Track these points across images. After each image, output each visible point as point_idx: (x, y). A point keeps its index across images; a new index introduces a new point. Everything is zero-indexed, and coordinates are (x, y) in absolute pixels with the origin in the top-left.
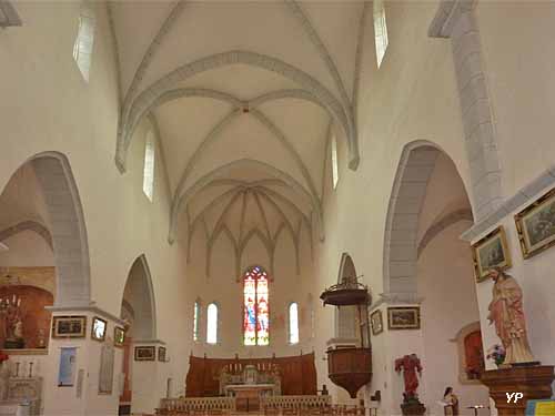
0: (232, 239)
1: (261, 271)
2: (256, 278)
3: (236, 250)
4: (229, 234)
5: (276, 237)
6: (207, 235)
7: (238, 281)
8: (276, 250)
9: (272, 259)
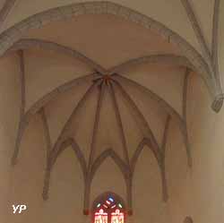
0: (80, 157)
1: (115, 203)
2: (109, 211)
3: (86, 173)
4: (77, 149)
5: (135, 159)
6: (49, 147)
7: (86, 213)
8: (136, 174)
9: (130, 186)
